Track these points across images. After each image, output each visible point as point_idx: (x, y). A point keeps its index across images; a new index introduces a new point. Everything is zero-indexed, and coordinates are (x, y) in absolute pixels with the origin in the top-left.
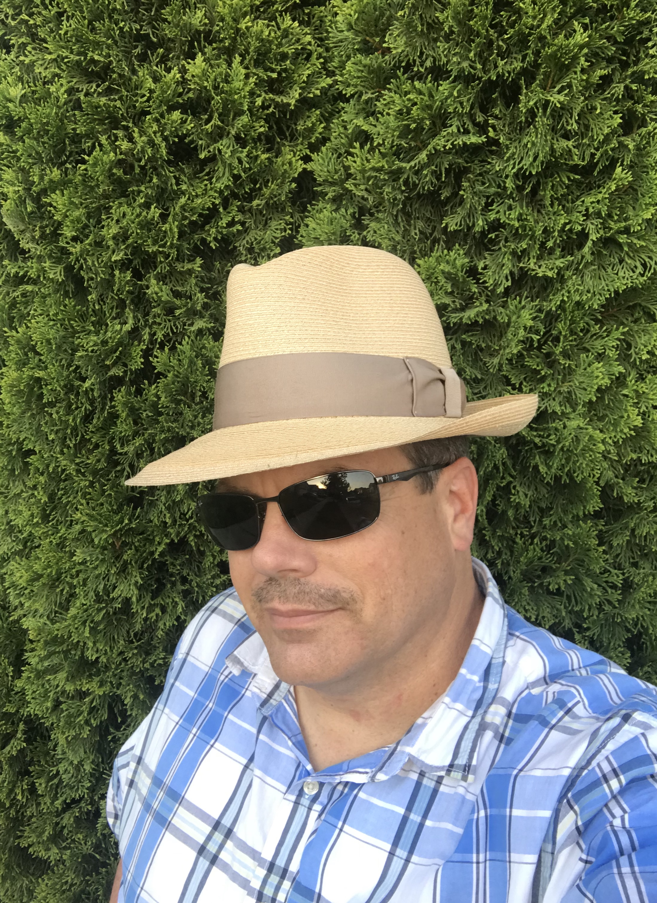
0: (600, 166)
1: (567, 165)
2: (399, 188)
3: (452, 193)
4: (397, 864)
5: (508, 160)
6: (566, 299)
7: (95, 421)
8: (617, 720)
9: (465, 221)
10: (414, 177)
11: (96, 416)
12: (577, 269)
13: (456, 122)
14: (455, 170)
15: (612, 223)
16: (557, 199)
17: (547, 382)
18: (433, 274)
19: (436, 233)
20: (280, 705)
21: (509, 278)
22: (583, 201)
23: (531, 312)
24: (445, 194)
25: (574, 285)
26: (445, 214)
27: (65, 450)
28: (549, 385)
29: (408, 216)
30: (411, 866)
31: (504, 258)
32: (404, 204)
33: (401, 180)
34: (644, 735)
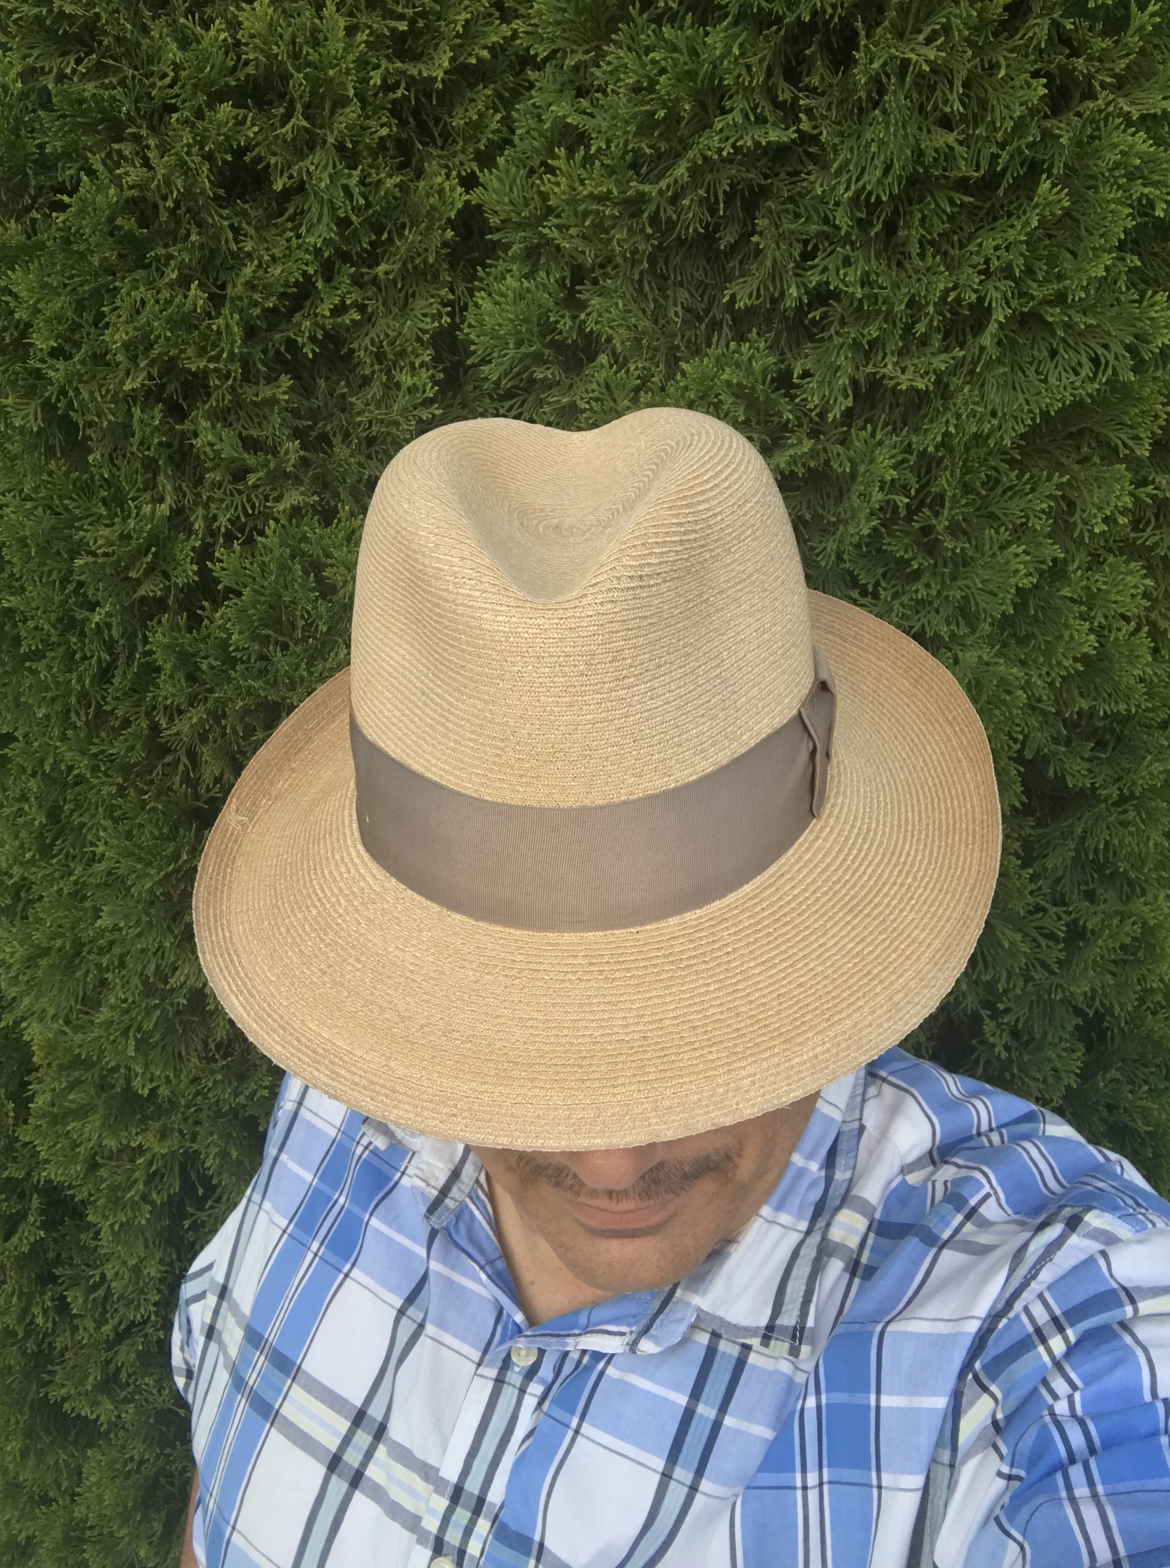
0: (1008, 179)
1: (948, 178)
2: (642, 230)
3: (742, 236)
4: (676, 1494)
5: (839, 172)
6: (952, 429)
7: (116, 681)
8: (1057, 1229)
9: (766, 288)
10: (668, 207)
11: (119, 672)
12: (971, 372)
13: (740, 104)
14: (742, 194)
15: (1035, 285)
16: (932, 243)
17: (925, 580)
18: (711, 388)
19: (714, 310)
20: (463, 1207)
21: (849, 392)
22: (980, 245)
23: (894, 452)
24: (727, 238)
25: (966, 404)
26: (729, 278)
27: (69, 733)
28: (928, 586)
29: (661, 280)
30: (699, 1499)
31: (838, 356)
32: (652, 261)
33: (645, 215)
34: (1104, 1253)
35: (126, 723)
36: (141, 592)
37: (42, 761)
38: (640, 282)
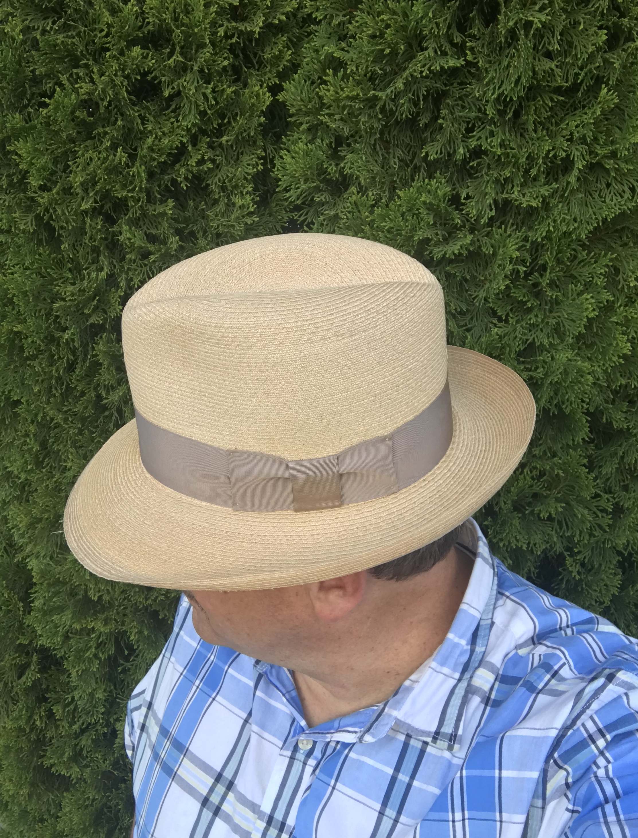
0: (584, 87)
1: (549, 86)
2: (376, 116)
3: (431, 119)
4: (387, 824)
5: (488, 84)
6: (552, 229)
7: (77, 371)
8: (601, 681)
9: (446, 148)
10: (391, 103)
11: (79, 366)
12: (562, 196)
13: (431, 45)
14: (433, 96)
15: (598, 147)
16: (540, 123)
17: (535, 313)
18: (414, 205)
19: (416, 161)
21: (493, 207)
22: (568, 124)
23: (517, 241)
24: (423, 120)
25: (560, 214)
26: (423, 143)
28: (537, 316)
29: (386, 144)
30: (399, 826)
31: (486, 187)
32: (382, 133)
33: (378, 107)
34: (626, 694)
35: (83, 394)
36: (91, 321)
37: (36, 415)
38: (375, 145)
